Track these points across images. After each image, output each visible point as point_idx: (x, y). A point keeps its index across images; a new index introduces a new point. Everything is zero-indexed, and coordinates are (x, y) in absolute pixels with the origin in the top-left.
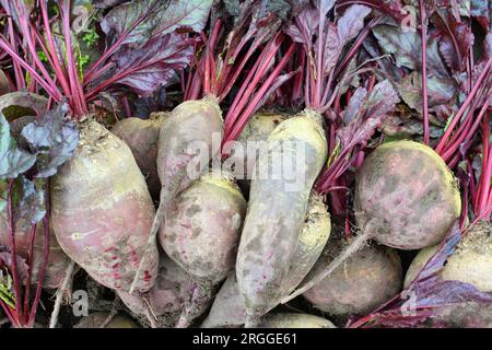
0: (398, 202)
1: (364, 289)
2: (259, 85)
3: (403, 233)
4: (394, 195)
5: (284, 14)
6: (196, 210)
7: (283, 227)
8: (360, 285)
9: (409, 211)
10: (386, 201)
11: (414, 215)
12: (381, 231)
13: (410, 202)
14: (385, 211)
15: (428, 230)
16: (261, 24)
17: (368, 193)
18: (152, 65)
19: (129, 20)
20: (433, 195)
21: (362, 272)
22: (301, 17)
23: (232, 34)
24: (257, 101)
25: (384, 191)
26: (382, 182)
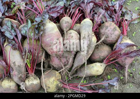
0: (109, 31)
1: (106, 52)
2: (76, 16)
3: (111, 37)
4: (108, 29)
5: (78, 4)
6: (71, 33)
7: (89, 34)
8: (105, 51)
9: (111, 32)
10: (107, 31)
11: (112, 33)
12: (107, 38)
13: (111, 30)
14: (107, 33)
15: (116, 36)
16: (73, 8)
17: (102, 31)
18: (56, 12)
19: (50, 4)
20: (115, 29)
21: (104, 48)
22: (81, 5)
23: (68, 10)
24: (76, 19)
25: (105, 29)
26: (105, 28)
